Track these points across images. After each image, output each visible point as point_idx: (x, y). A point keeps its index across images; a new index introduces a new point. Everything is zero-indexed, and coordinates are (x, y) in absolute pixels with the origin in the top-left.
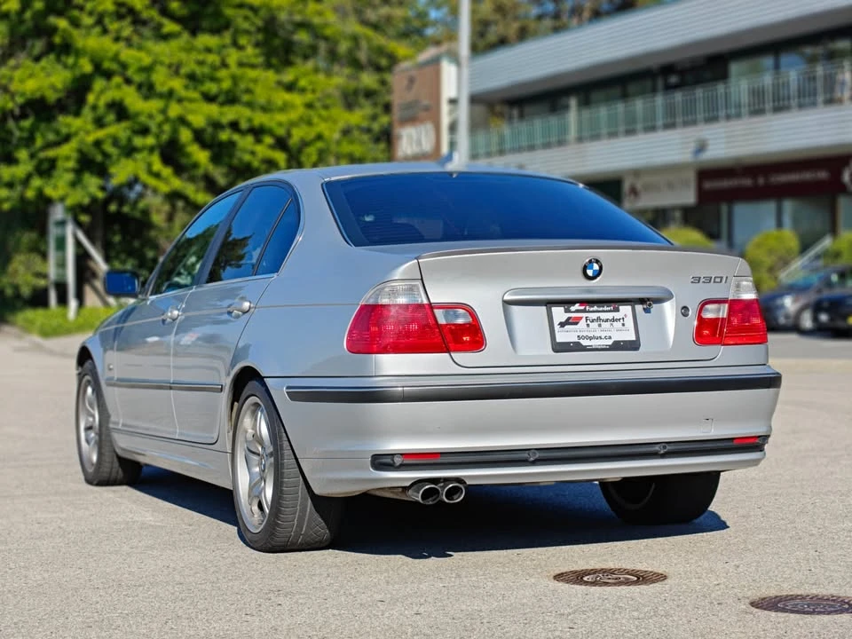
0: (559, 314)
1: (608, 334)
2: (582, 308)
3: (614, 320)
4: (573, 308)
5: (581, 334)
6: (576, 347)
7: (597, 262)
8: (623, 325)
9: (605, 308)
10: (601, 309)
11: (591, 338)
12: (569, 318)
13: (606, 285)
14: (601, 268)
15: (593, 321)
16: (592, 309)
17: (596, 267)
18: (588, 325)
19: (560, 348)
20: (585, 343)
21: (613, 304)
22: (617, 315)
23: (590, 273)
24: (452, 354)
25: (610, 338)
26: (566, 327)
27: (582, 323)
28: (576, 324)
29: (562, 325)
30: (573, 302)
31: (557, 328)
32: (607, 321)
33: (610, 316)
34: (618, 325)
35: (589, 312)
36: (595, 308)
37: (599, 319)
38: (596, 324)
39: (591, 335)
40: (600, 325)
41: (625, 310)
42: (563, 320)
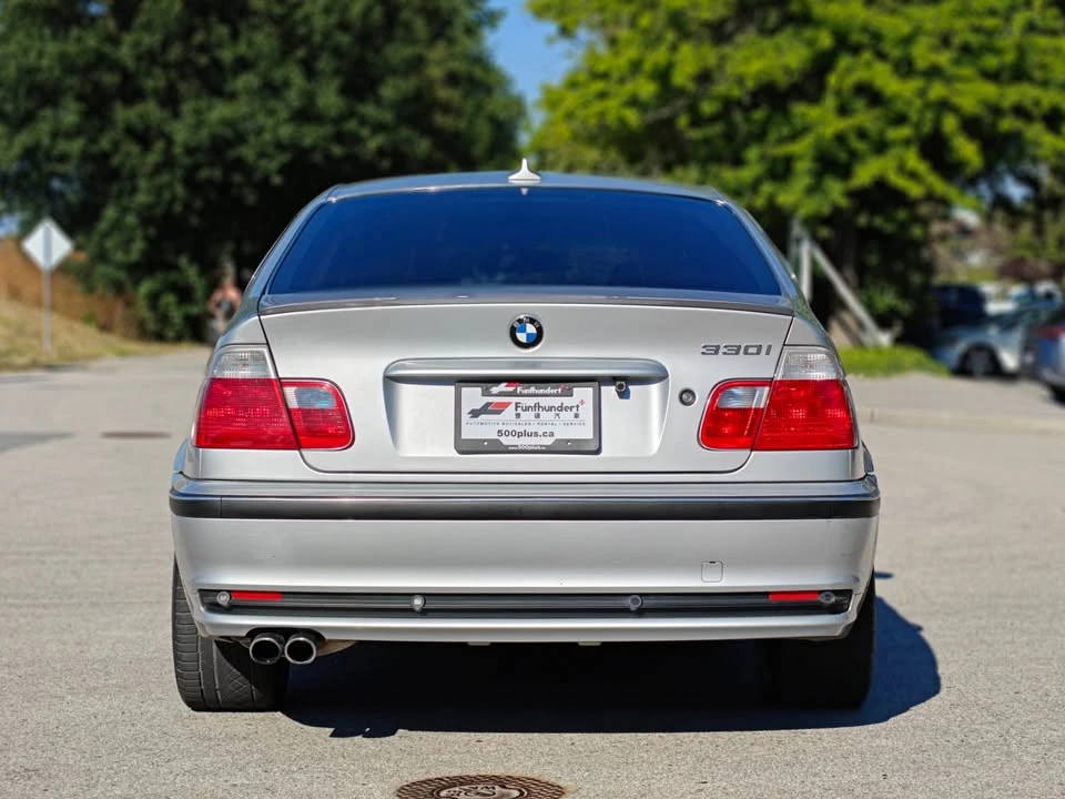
0: (473, 397)
1: (548, 429)
2: (511, 389)
3: (561, 408)
4: (495, 390)
5: (504, 428)
6: (495, 448)
7: (532, 321)
8: (576, 416)
9: (549, 391)
10: (541, 391)
11: (520, 435)
12: (488, 404)
13: (552, 356)
14: (540, 330)
15: (527, 409)
16: (526, 391)
17: (531, 329)
18: (518, 415)
19: (466, 447)
20: (506, 441)
21: (563, 385)
22: (567, 401)
23: (522, 337)
24: (305, 452)
25: (552, 434)
26: (482, 417)
27: (509, 412)
28: (499, 412)
29: (475, 414)
30: (497, 380)
31: (465, 417)
32: (550, 409)
33: (556, 402)
34: (567, 416)
35: (522, 395)
36: (533, 390)
37: (537, 406)
38: (531, 414)
39: (520, 429)
40: (538, 416)
41: (584, 394)
42: (478, 407)
